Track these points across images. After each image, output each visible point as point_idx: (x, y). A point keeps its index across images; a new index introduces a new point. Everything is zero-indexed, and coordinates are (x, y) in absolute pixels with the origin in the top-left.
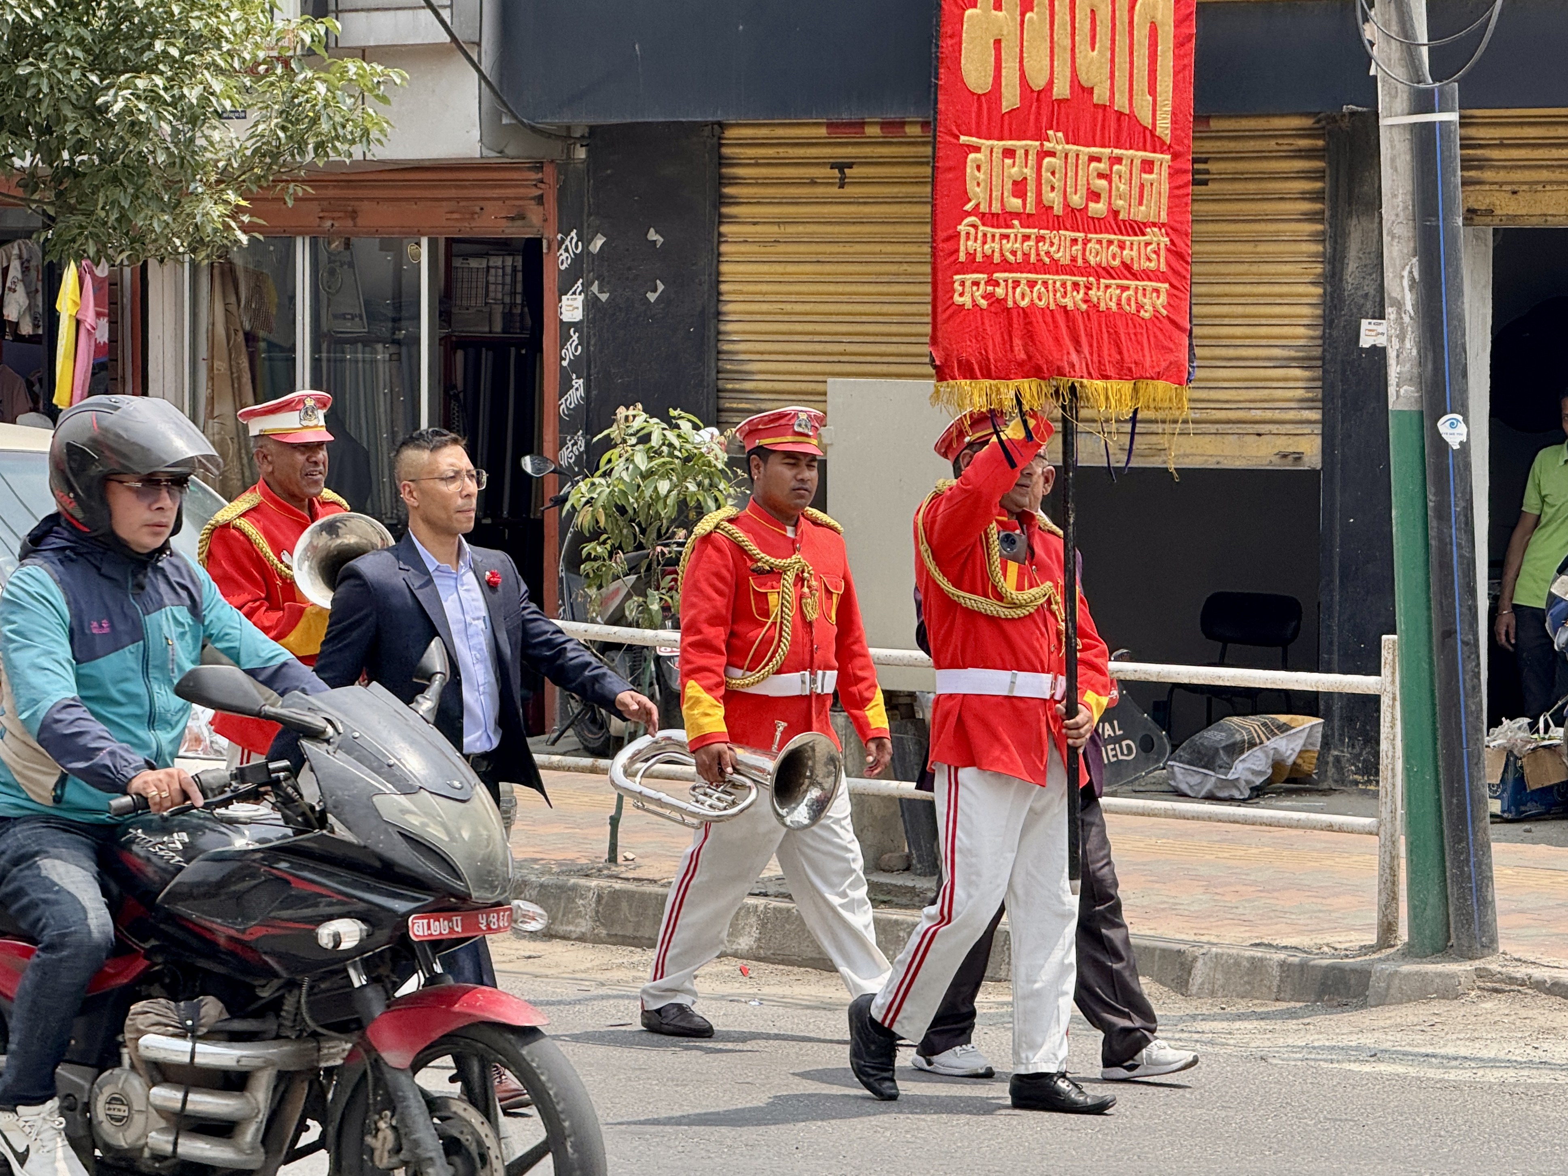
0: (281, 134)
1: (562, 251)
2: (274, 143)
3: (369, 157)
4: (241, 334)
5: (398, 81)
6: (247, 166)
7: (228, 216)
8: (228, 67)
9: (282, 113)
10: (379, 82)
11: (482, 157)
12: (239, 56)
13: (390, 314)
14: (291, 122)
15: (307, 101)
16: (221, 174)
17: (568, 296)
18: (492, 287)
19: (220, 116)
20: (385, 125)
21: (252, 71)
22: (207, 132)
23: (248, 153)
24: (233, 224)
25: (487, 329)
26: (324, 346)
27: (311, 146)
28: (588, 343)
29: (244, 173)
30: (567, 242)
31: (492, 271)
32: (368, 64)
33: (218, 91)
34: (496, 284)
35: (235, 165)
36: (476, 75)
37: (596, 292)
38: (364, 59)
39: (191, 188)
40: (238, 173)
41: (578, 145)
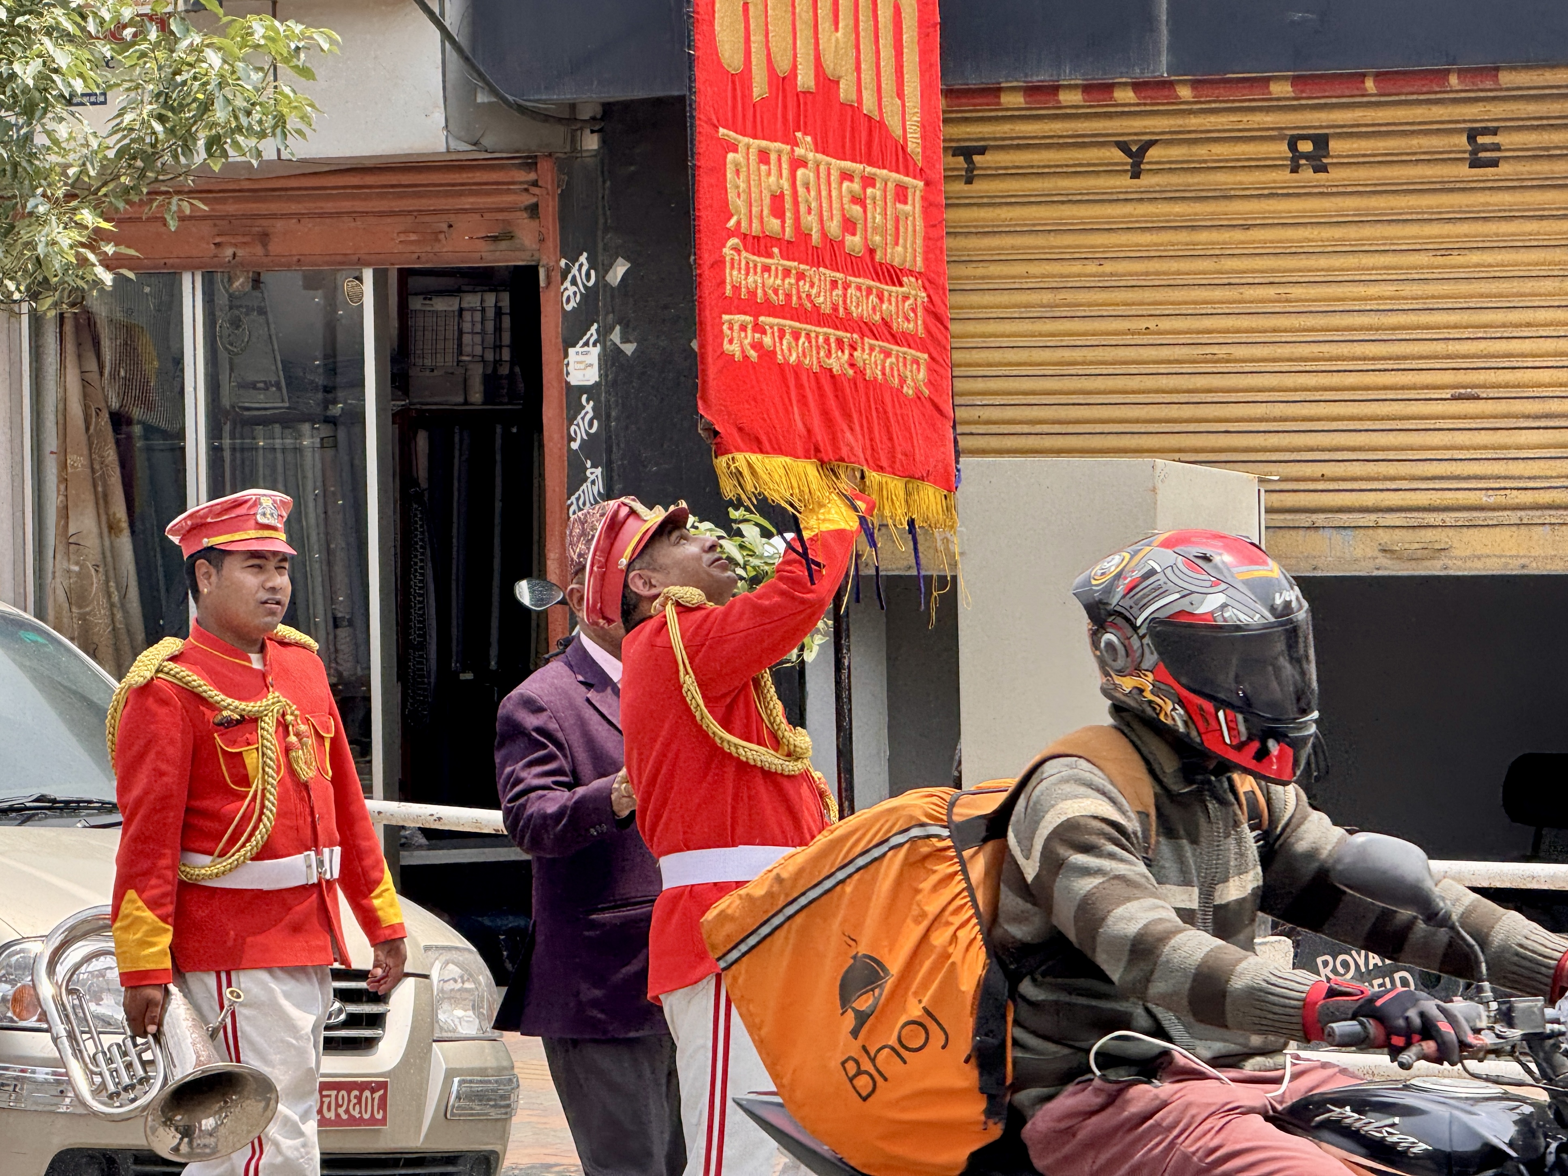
0: (158, 127)
1: (567, 284)
2: (148, 140)
3: (285, 155)
4: (105, 416)
5: (326, 46)
6: (109, 175)
7: (83, 245)
8: (78, 33)
9: (159, 95)
10: (298, 49)
11: (448, 151)
12: (95, 14)
13: (320, 380)
14: (172, 109)
15: (195, 78)
16: (73, 186)
17: (578, 348)
18: (467, 339)
19: (69, 102)
20: (309, 109)
21: (113, 35)
22: (51, 125)
23: (111, 154)
24: (92, 257)
25: (461, 399)
26: (227, 428)
27: (201, 143)
28: (608, 416)
29: (105, 184)
30: (575, 271)
31: (467, 316)
32: (282, 22)
33: (64, 66)
34: (473, 333)
35: (92, 173)
36: (437, 34)
37: (617, 341)
38: (274, 16)
39: (30, 205)
40: (96, 184)
41: (588, 131)
